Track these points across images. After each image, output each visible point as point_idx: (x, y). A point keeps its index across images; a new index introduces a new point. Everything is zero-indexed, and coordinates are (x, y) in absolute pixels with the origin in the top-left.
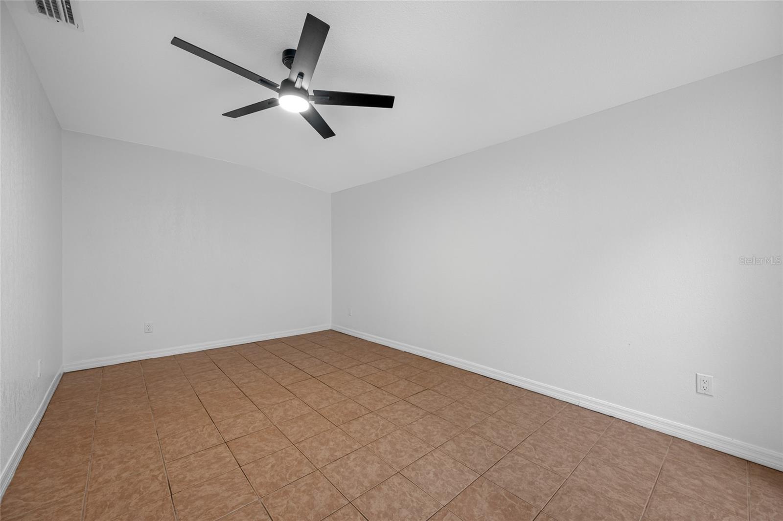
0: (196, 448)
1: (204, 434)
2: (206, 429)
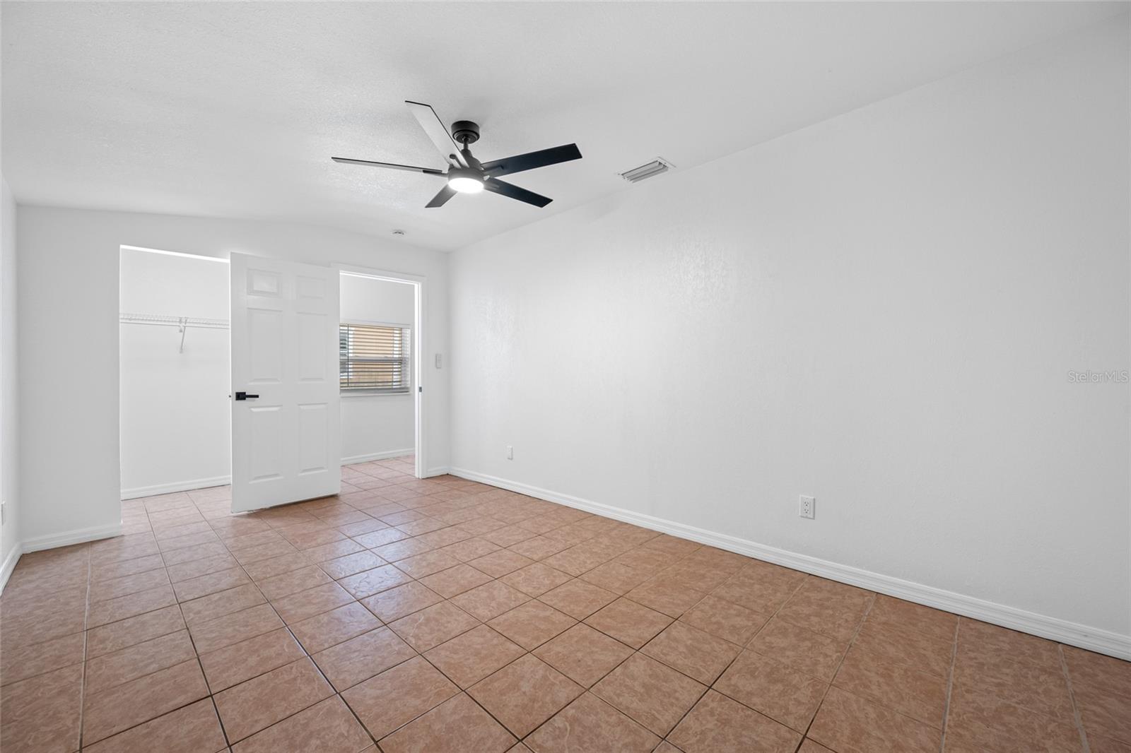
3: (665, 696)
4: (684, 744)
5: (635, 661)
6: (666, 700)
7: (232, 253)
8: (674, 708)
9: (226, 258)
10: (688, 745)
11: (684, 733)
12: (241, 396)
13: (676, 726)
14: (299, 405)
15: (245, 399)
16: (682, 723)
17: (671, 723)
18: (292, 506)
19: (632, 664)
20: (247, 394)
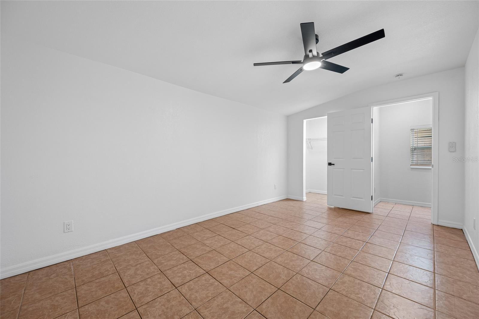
0: (359, 283)
1: (345, 287)
2: (340, 289)
3: (219, 315)
4: (190, 316)
5: (245, 307)
6: (216, 315)
7: (328, 114)
8: (211, 317)
9: (326, 116)
10: (190, 317)
11: (196, 317)
12: (330, 164)
13: (201, 315)
14: (352, 169)
15: (331, 165)
16: (201, 318)
17: (202, 314)
18: (351, 211)
19: (244, 305)
20: (332, 163)
